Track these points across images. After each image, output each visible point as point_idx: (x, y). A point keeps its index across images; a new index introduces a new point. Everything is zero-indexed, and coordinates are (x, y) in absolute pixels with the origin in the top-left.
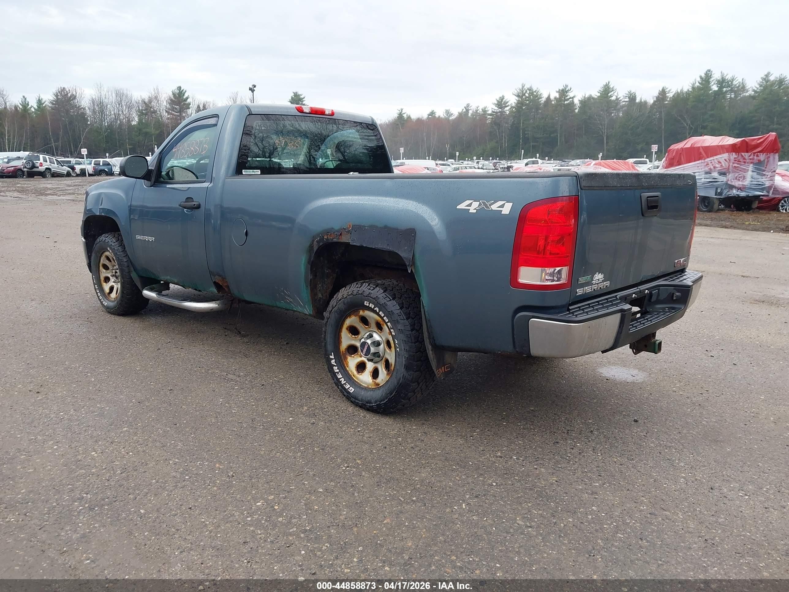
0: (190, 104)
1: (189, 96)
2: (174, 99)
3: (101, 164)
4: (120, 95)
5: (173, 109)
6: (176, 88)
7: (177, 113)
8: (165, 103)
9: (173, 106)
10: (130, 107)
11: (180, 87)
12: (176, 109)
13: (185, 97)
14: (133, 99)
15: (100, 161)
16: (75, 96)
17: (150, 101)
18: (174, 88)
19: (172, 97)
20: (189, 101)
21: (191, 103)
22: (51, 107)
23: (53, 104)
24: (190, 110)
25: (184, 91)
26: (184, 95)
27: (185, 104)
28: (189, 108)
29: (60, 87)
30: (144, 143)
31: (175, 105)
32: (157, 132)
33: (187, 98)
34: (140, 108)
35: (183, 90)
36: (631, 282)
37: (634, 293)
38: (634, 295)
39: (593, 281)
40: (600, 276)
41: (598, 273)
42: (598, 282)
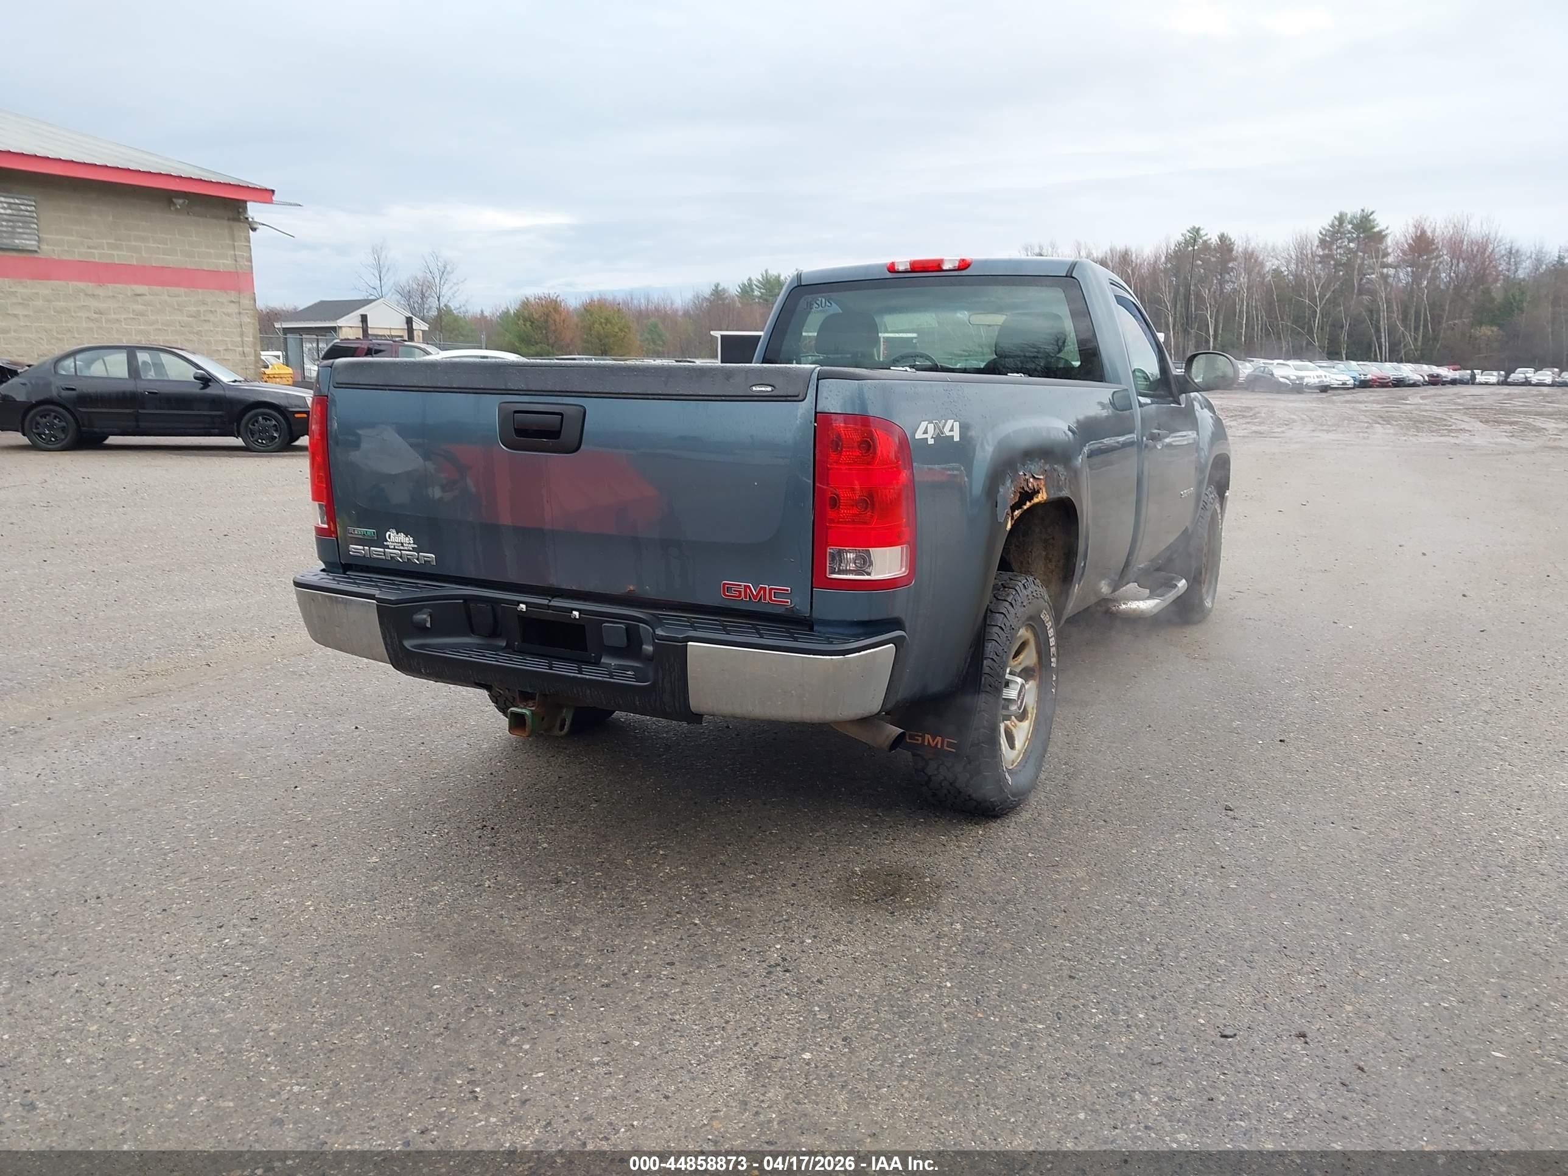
36: (512, 577)
37: (523, 603)
38: (523, 607)
39: (387, 541)
40: (402, 537)
41: (394, 531)
42: (402, 548)
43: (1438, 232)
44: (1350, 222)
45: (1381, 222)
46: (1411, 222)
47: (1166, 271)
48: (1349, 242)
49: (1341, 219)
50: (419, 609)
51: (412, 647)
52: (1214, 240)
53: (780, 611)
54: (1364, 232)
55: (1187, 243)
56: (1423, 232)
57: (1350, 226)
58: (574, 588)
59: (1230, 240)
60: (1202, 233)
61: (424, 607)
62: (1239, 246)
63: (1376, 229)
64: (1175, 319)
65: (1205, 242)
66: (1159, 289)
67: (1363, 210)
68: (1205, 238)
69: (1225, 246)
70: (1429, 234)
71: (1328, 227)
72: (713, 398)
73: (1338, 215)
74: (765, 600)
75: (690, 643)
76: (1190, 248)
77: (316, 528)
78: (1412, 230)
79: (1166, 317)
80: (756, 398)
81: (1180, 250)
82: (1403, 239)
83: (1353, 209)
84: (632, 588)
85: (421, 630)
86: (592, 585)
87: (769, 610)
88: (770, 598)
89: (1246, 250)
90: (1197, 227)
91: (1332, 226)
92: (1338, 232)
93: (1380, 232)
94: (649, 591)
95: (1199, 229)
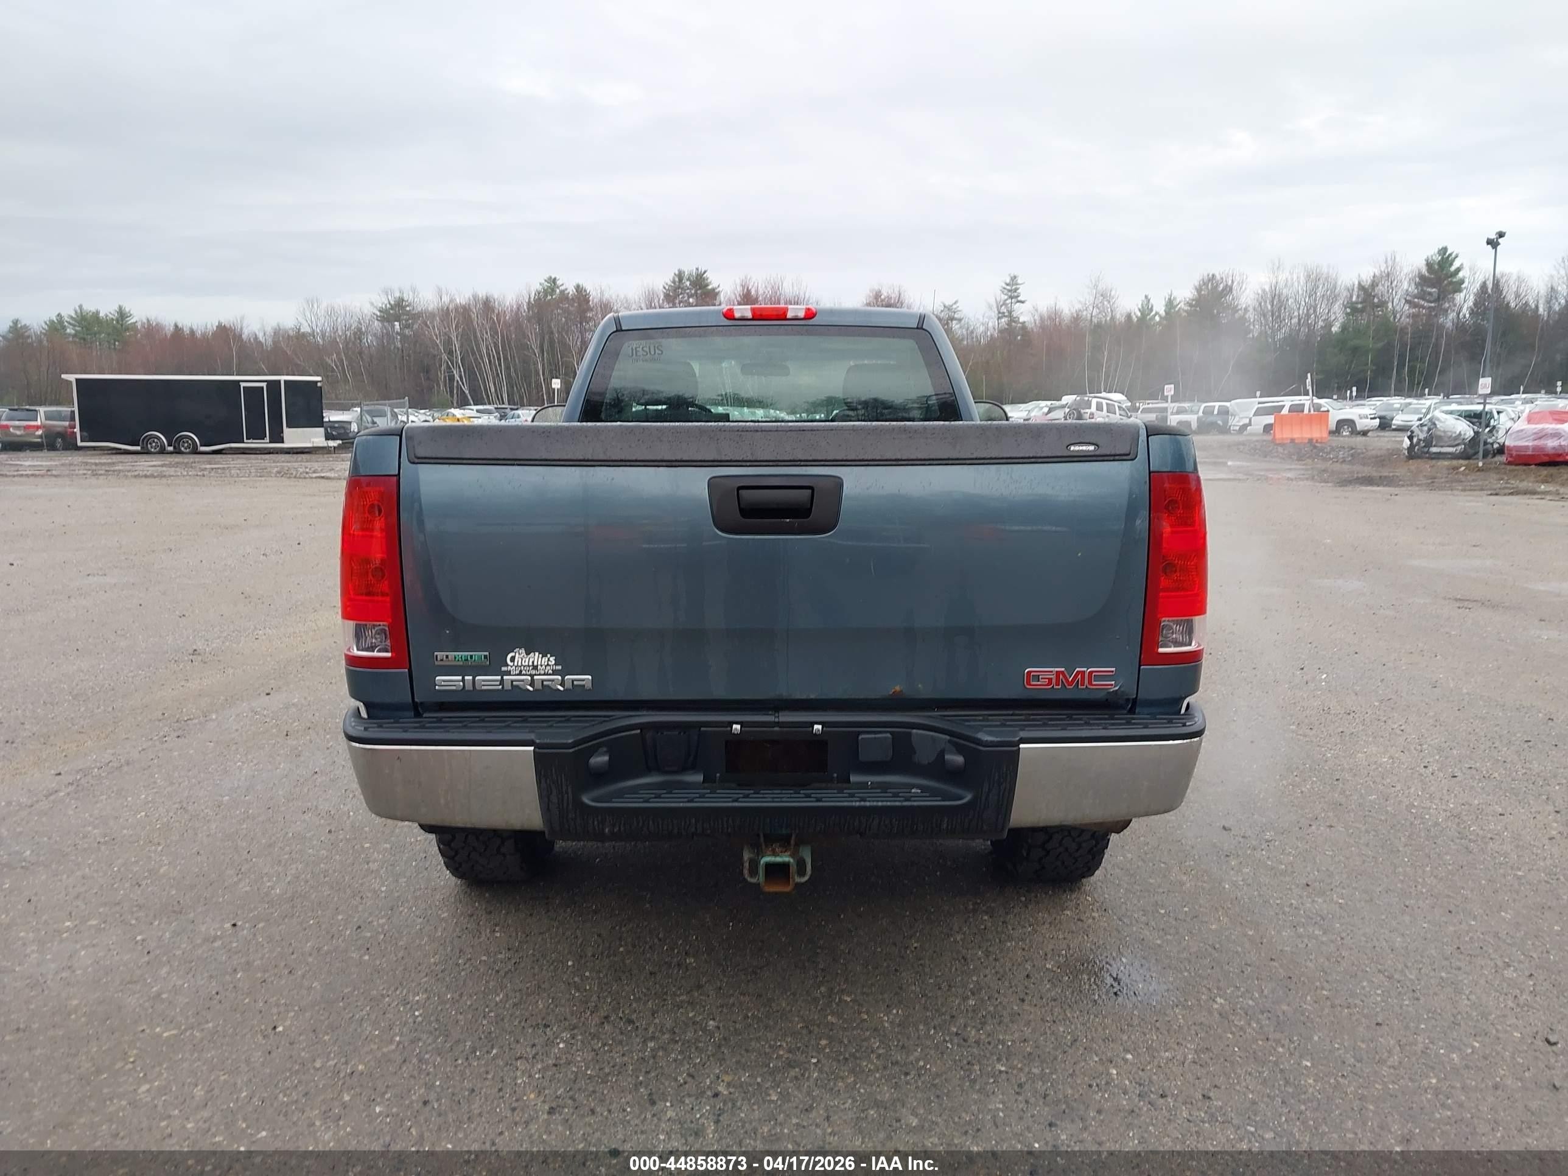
0: (1462, 282)
1: (1462, 265)
2: (1427, 274)
3: (1216, 412)
4: (1314, 280)
5: (1422, 296)
6: (1436, 251)
7: (1431, 302)
8: (1405, 286)
9: (1425, 288)
10: (1332, 298)
11: (1445, 249)
12: (1430, 294)
13: (1453, 269)
14: (1339, 283)
15: (1214, 407)
16: (1231, 289)
17: (1374, 284)
18: (1431, 252)
19: (1424, 271)
20: (1461, 275)
21: (1467, 281)
22: (1186, 311)
23: (1190, 305)
24: (1462, 295)
25: (1453, 256)
26: (1451, 264)
27: (1451, 283)
28: (1460, 291)
29: (1206, 275)
30: (1349, 368)
31: (1429, 287)
32: (1380, 345)
33: (1458, 270)
34: (1354, 299)
35: (1450, 255)
36: (719, 692)
37: (737, 723)
38: (737, 727)
39: (507, 665)
40: (536, 658)
41: (523, 651)
42: (534, 672)
43: (761, 292)
44: (688, 279)
45: (714, 280)
46: (738, 282)
47: (529, 319)
48: (689, 298)
49: (680, 275)
50: (593, 751)
51: (593, 800)
52: (571, 290)
53: (1101, 695)
54: (700, 289)
55: (546, 292)
56: (749, 291)
57: (688, 283)
58: (812, 696)
59: (585, 291)
60: (559, 283)
61: (599, 745)
62: (594, 295)
63: (710, 287)
64: (543, 365)
65: (562, 292)
66: (525, 336)
67: (697, 269)
68: (562, 288)
69: (581, 295)
70: (753, 292)
71: (669, 283)
72: (1021, 461)
73: (677, 273)
74: (1083, 684)
75: (1022, 746)
76: (549, 297)
77: (347, 656)
78: (739, 289)
79: (536, 364)
80: (1075, 459)
81: (539, 299)
82: (733, 297)
83: (689, 268)
84: (898, 688)
85: (600, 777)
86: (839, 692)
87: (1084, 696)
88: (1090, 683)
89: (601, 301)
90: (553, 277)
91: (674, 282)
92: (679, 288)
93: (713, 289)
94: (923, 689)
95: (555, 279)
